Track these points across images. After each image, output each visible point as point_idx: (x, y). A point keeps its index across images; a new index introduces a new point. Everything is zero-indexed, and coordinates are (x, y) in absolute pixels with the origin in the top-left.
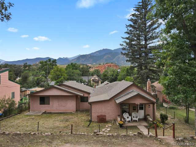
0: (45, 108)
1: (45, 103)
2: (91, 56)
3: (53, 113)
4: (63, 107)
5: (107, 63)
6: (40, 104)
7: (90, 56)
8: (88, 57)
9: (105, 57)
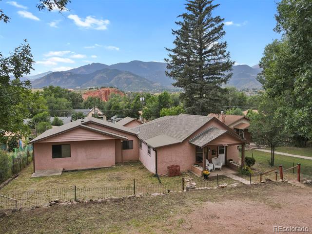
0: (62, 163)
1: (63, 156)
2: (71, 74)
3: (80, 170)
4: (95, 159)
5: (102, 87)
6: (53, 158)
7: (69, 74)
8: (67, 76)
9: (96, 78)
